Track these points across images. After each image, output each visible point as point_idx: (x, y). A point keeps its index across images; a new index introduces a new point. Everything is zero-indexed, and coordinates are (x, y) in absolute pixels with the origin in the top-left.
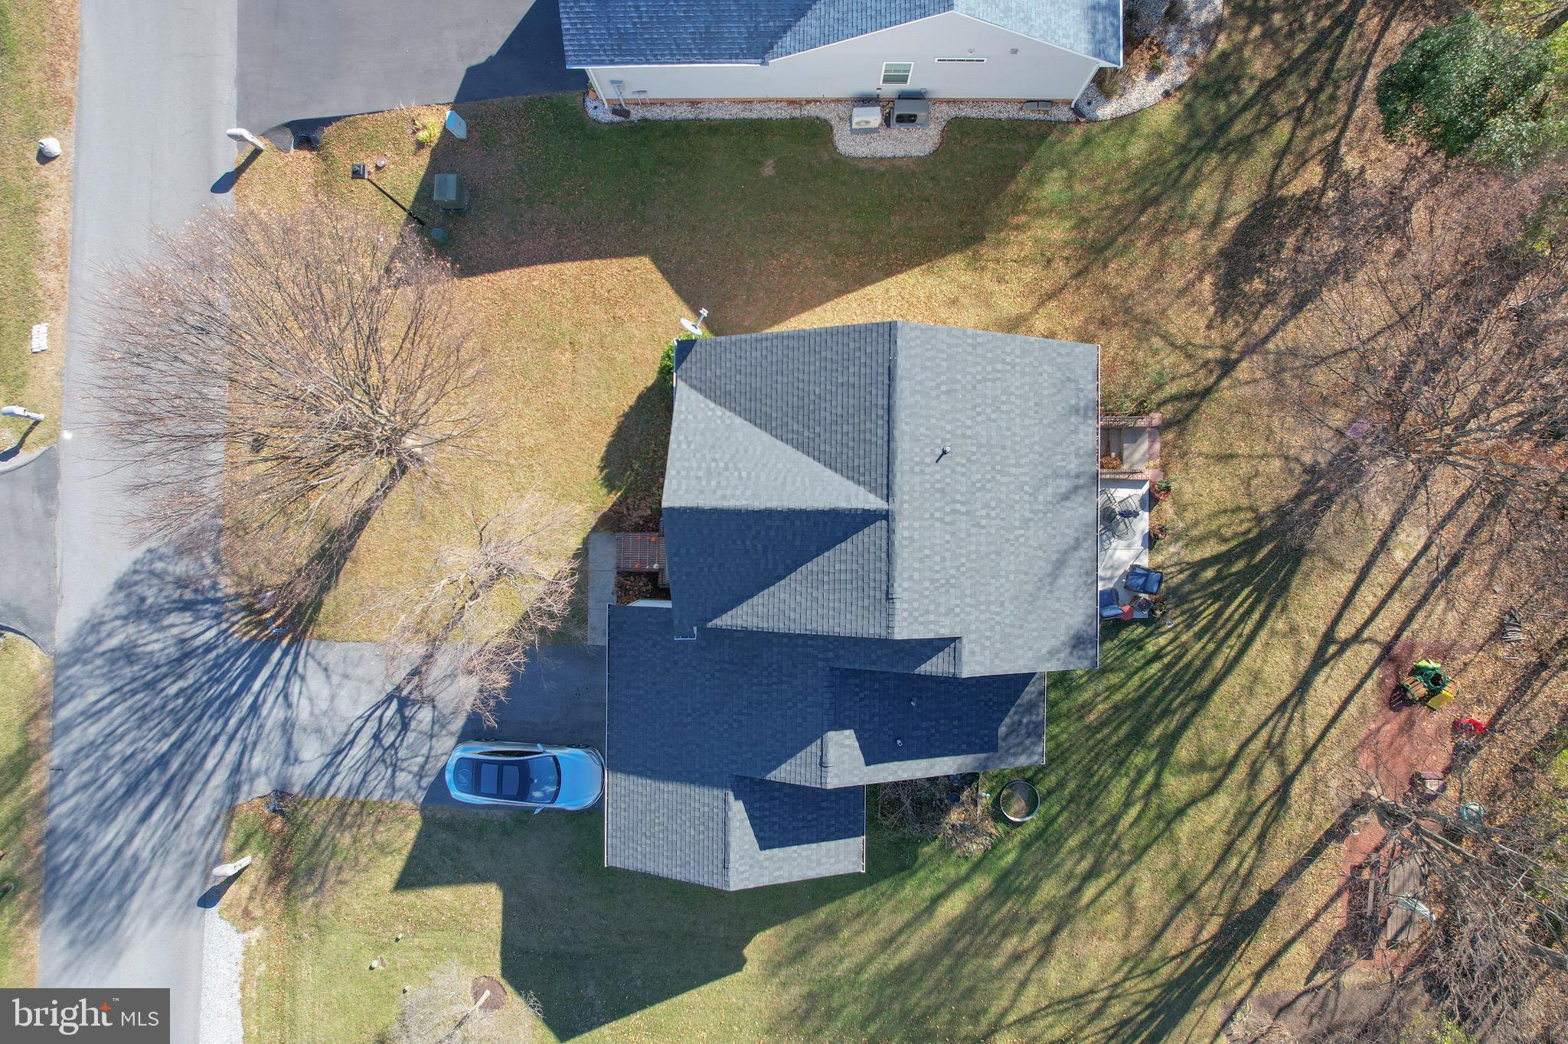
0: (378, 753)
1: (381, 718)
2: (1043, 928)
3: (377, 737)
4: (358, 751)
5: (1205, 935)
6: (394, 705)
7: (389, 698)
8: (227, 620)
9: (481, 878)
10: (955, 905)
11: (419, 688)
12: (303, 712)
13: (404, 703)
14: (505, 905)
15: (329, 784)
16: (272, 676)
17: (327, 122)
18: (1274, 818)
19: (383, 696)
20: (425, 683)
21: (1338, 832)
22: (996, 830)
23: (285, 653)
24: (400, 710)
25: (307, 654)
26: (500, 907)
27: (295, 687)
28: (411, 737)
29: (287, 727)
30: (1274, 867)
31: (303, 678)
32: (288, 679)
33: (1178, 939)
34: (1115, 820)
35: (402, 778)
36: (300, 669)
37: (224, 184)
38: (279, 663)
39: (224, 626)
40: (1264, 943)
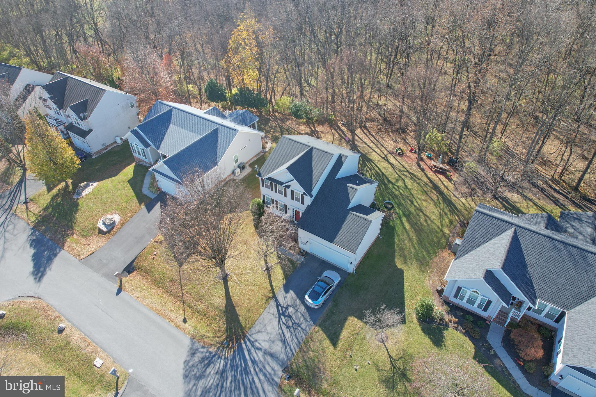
0: (292, 330)
1: (283, 323)
2: (421, 214)
3: (288, 327)
4: (288, 335)
5: (435, 193)
6: (282, 317)
7: (280, 318)
8: (222, 355)
9: (345, 319)
10: (407, 226)
11: (282, 307)
12: (265, 345)
13: (283, 314)
14: (357, 317)
15: (291, 350)
16: (249, 351)
17: (133, 261)
18: (415, 176)
19: (277, 319)
20: (282, 305)
21: (423, 170)
22: (393, 210)
23: (245, 343)
24: (285, 316)
25: (250, 336)
26: (356, 319)
27: (257, 344)
28: (294, 317)
29: (266, 353)
30: (425, 179)
31: (256, 341)
32: (253, 346)
33: (435, 197)
34: (401, 194)
35: (303, 326)
36: (253, 340)
37: (119, 292)
38: (246, 346)
39: (223, 357)
40: (442, 187)
